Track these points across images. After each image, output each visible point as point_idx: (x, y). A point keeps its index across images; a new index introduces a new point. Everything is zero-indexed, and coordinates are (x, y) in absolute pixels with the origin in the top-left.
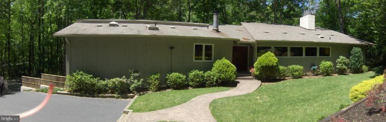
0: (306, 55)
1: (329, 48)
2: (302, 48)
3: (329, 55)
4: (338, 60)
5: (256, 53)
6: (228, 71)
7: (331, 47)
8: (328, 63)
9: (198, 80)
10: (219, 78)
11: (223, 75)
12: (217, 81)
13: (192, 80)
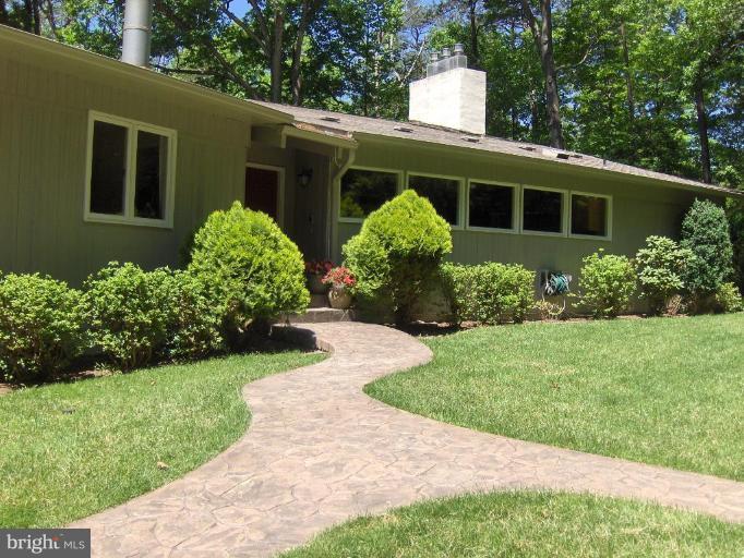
0: (526, 227)
1: (603, 202)
2: (509, 191)
3: (602, 232)
4: (643, 251)
5: (336, 202)
6: (279, 265)
7: (609, 198)
8: (617, 264)
9: (145, 318)
10: (242, 308)
11: (260, 289)
12: (227, 326)
13: (115, 323)
